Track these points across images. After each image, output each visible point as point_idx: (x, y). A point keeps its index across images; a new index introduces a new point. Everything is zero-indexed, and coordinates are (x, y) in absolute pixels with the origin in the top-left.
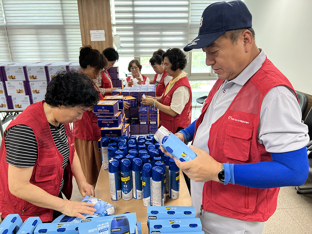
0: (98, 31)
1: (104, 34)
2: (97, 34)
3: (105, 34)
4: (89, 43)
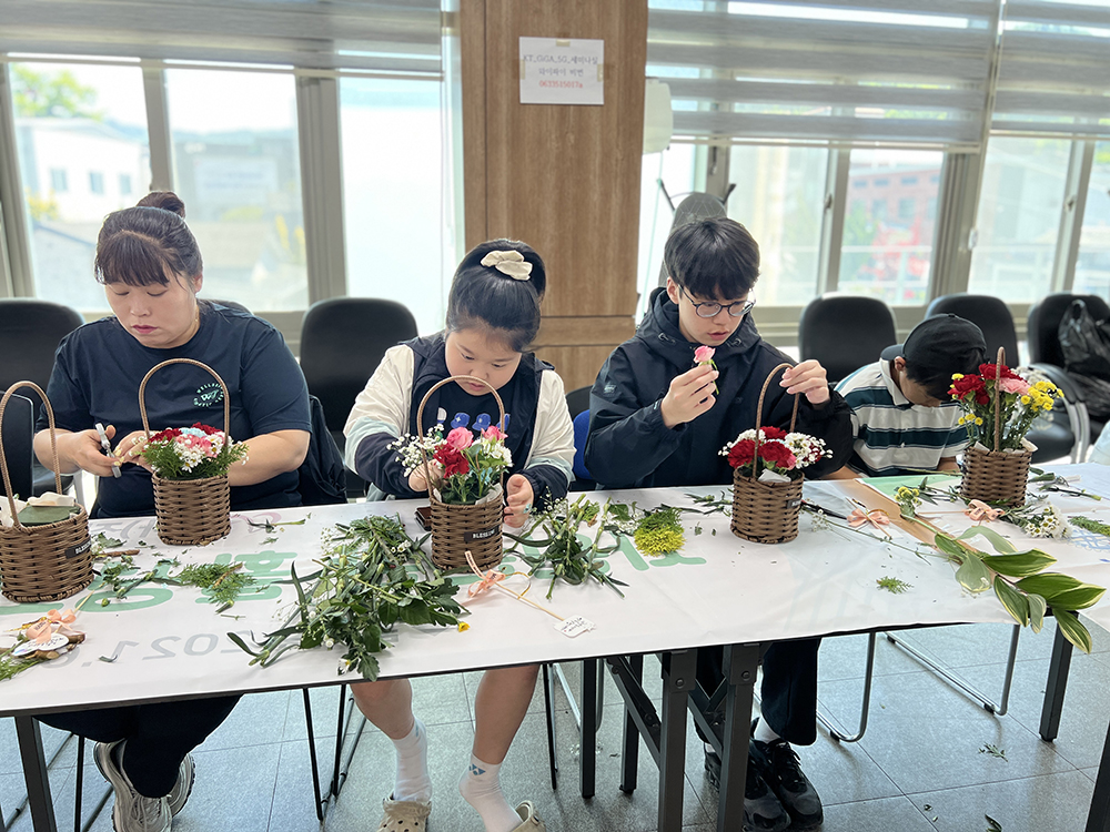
0: (567, 45)
1: (601, 61)
2: (561, 59)
3: (608, 67)
4: (503, 115)
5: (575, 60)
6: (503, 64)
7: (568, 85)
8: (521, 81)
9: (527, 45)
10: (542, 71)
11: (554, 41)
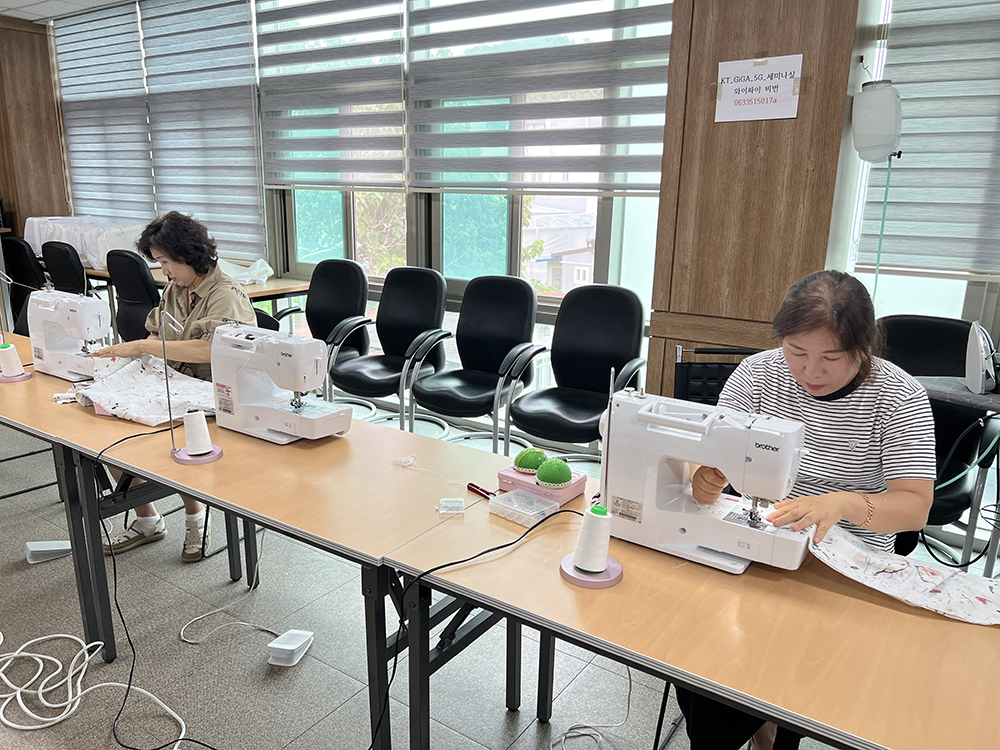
0: (765, 63)
1: (798, 75)
2: (758, 77)
3: (805, 81)
4: (699, 134)
6: (703, 88)
7: (762, 101)
8: (718, 103)
9: (726, 69)
10: (738, 91)
11: (751, 61)
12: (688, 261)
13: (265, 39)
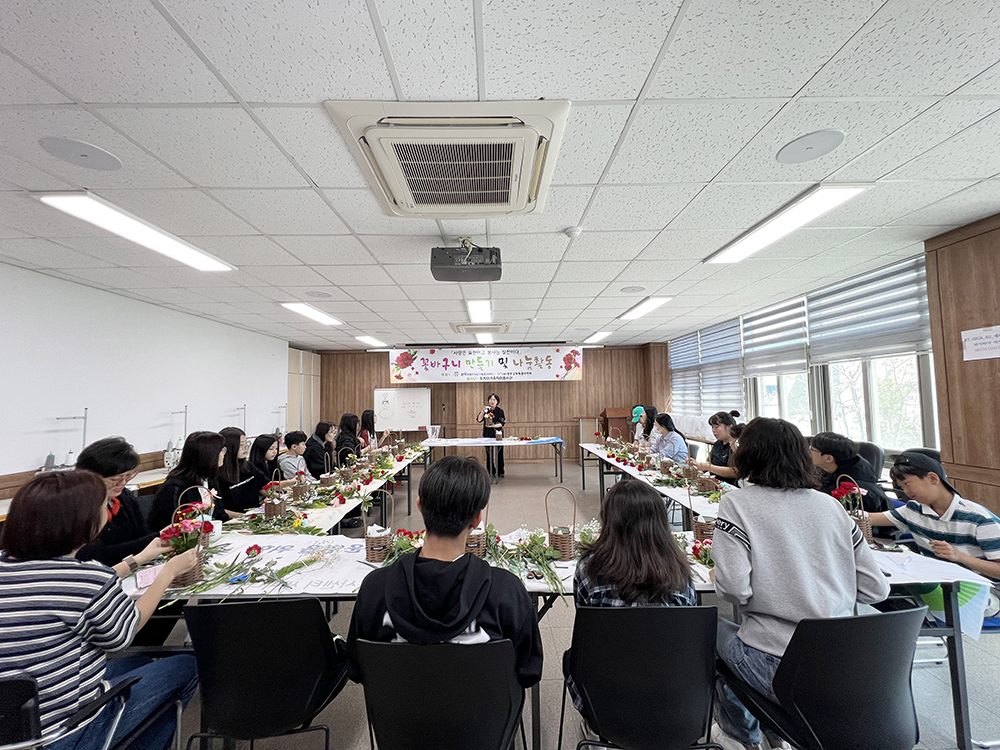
0: (990, 330)
2: (988, 337)
4: (956, 366)
5: (996, 336)
6: (954, 344)
7: (993, 348)
8: (964, 351)
9: (965, 335)
10: (976, 345)
11: (981, 329)
12: (961, 435)
13: (746, 338)
